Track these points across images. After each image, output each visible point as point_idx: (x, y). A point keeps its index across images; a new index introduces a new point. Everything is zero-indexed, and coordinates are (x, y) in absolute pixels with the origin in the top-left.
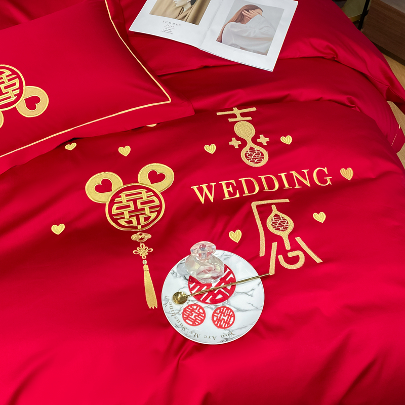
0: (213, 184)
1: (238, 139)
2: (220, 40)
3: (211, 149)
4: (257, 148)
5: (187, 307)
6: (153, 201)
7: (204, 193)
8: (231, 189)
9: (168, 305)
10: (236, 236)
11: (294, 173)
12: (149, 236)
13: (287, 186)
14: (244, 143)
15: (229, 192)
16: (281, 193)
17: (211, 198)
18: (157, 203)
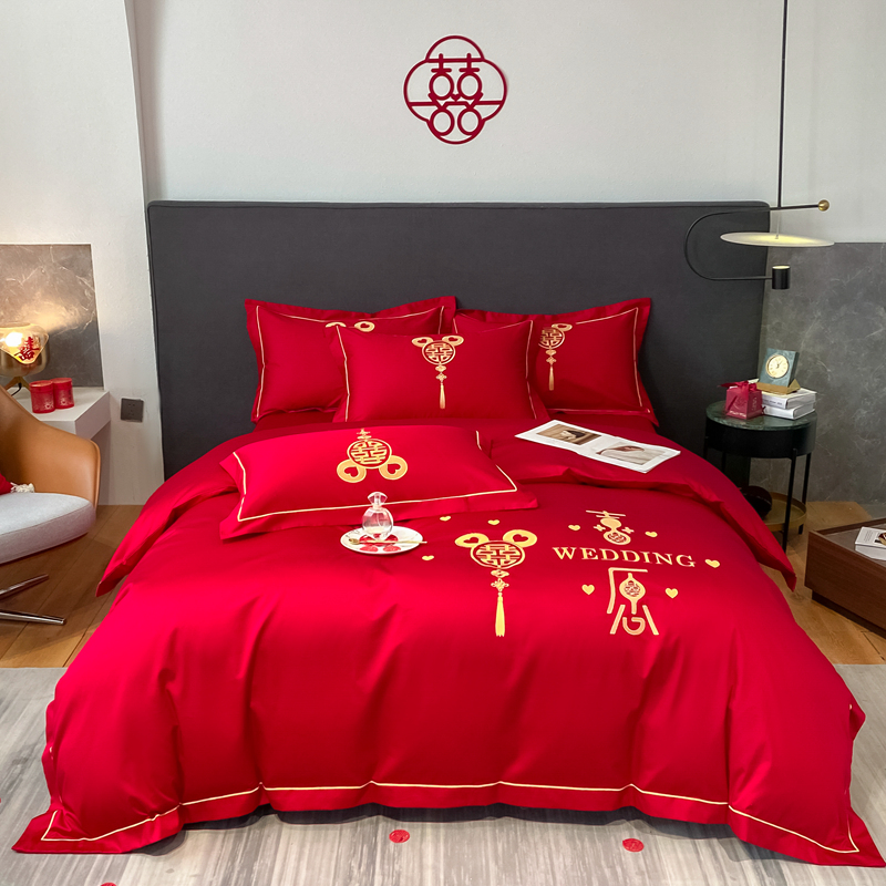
0: (574, 549)
1: (603, 526)
3: (574, 528)
4: (620, 533)
6: (515, 553)
7: (564, 553)
8: (590, 554)
11: (657, 555)
12: (507, 574)
13: (647, 560)
14: (608, 529)
15: (588, 555)
16: (641, 564)
17: (571, 557)
18: (518, 553)
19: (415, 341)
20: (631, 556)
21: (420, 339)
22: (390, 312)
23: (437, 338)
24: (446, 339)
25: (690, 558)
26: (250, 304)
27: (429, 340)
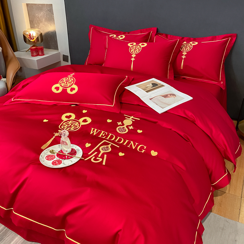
0: (99, 130)
2: (151, 99)
3: (109, 121)
4: (126, 128)
5: (51, 155)
6: (77, 126)
7: (94, 131)
8: (103, 135)
9: (47, 151)
10: (88, 145)
11: (132, 142)
13: (125, 144)
14: (123, 125)
15: (102, 135)
16: (121, 145)
17: (95, 134)
19: (129, 45)
20: (120, 140)
21: (131, 43)
22: (134, 32)
23: (138, 43)
24: (140, 44)
25: (145, 147)
26: (91, 26)
27: (135, 44)
